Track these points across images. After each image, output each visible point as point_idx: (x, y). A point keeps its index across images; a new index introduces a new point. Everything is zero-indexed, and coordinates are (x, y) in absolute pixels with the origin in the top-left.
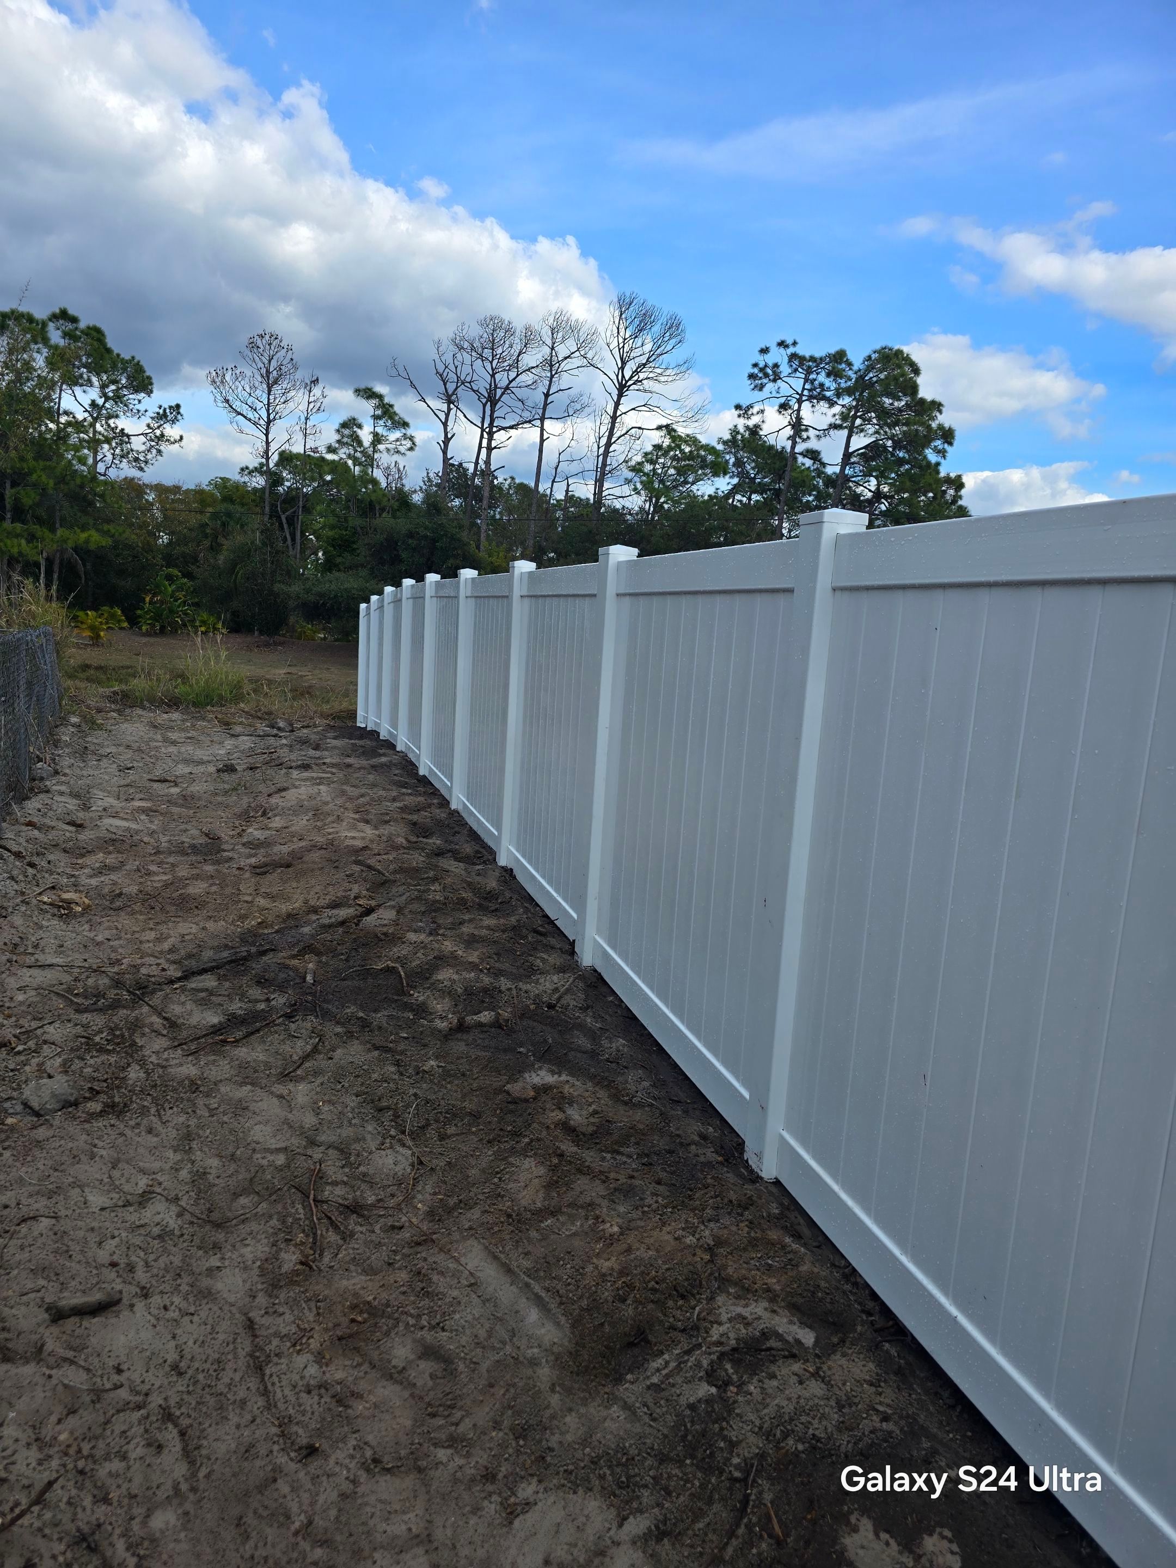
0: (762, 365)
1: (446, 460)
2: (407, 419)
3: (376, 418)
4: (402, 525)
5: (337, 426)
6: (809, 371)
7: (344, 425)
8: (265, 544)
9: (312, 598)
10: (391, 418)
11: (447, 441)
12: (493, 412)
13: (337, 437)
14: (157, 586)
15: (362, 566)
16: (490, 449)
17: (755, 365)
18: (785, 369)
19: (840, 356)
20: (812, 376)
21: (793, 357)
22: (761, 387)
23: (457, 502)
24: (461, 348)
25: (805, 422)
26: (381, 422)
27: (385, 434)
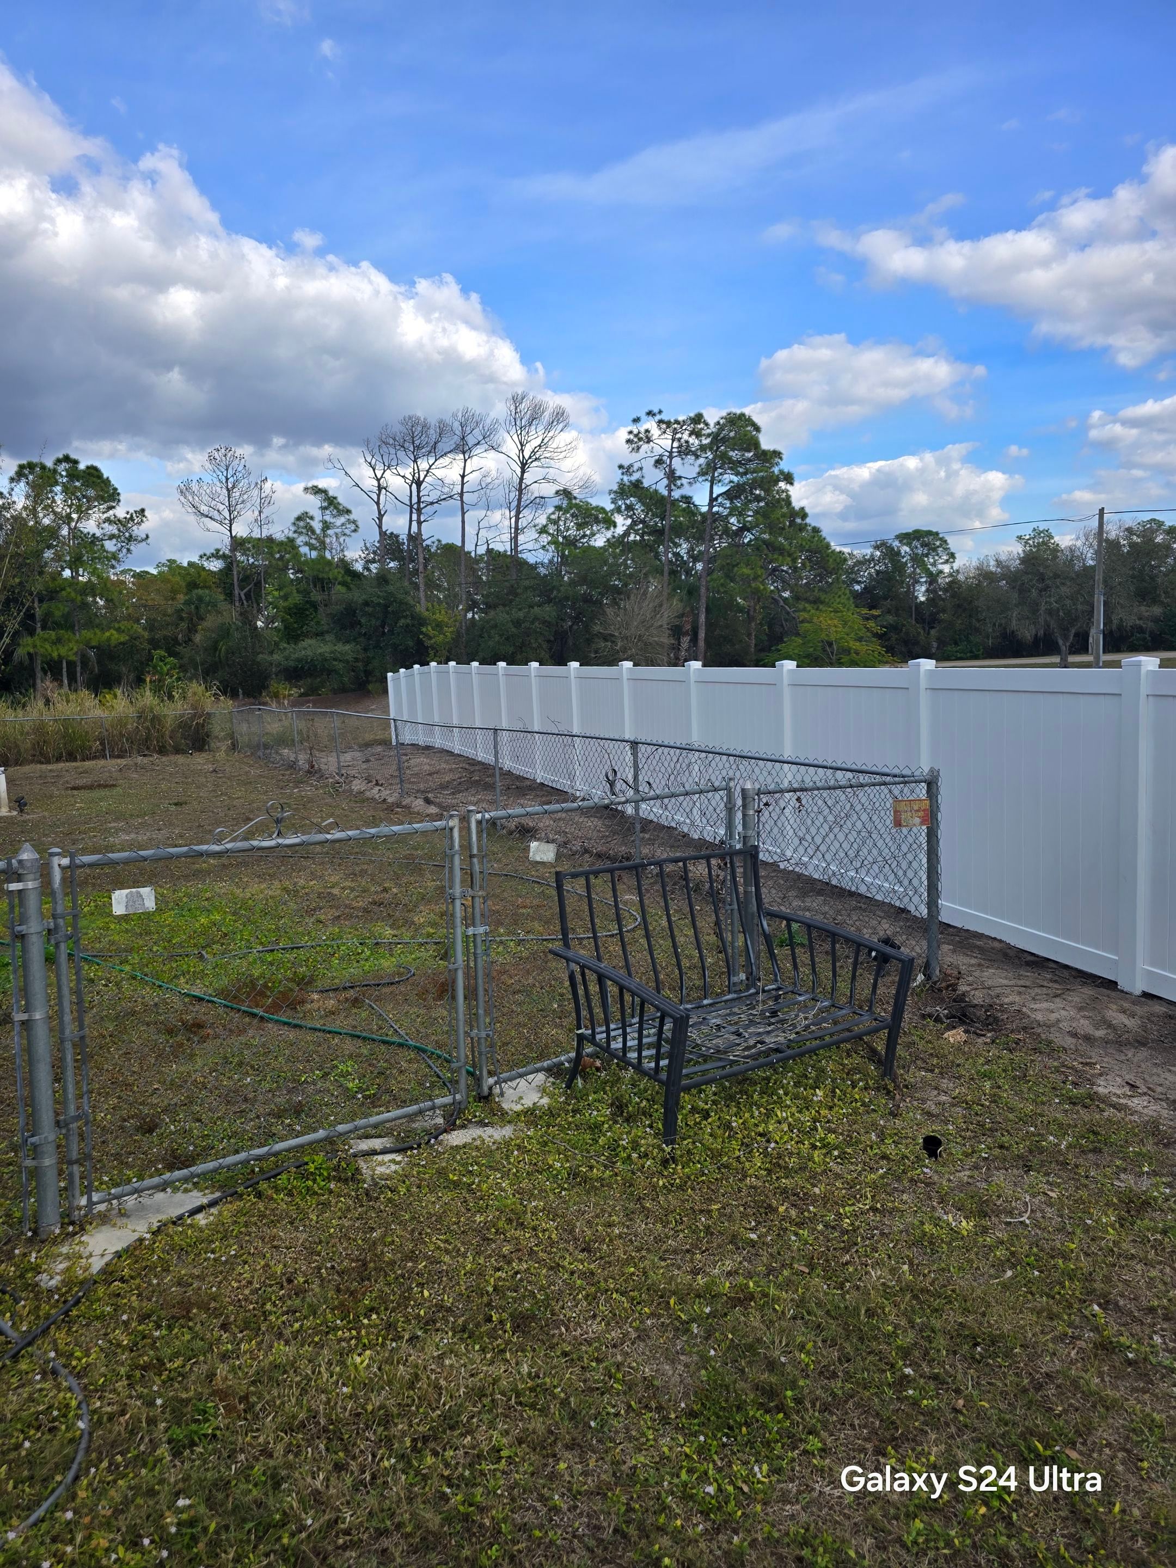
0: (635, 431)
1: (382, 534)
2: (349, 507)
3: (323, 509)
4: (357, 596)
5: (292, 520)
6: (675, 432)
7: (299, 519)
8: (244, 623)
9: (292, 664)
10: (336, 508)
11: (381, 517)
12: (419, 491)
13: (293, 529)
14: (155, 667)
15: (328, 632)
16: (420, 523)
17: (631, 432)
18: (655, 432)
19: (698, 419)
20: (678, 436)
21: (661, 422)
22: (639, 448)
23: (392, 565)
24: (386, 444)
25: (678, 474)
26: (328, 512)
27: (332, 520)
